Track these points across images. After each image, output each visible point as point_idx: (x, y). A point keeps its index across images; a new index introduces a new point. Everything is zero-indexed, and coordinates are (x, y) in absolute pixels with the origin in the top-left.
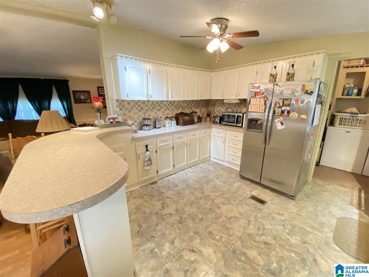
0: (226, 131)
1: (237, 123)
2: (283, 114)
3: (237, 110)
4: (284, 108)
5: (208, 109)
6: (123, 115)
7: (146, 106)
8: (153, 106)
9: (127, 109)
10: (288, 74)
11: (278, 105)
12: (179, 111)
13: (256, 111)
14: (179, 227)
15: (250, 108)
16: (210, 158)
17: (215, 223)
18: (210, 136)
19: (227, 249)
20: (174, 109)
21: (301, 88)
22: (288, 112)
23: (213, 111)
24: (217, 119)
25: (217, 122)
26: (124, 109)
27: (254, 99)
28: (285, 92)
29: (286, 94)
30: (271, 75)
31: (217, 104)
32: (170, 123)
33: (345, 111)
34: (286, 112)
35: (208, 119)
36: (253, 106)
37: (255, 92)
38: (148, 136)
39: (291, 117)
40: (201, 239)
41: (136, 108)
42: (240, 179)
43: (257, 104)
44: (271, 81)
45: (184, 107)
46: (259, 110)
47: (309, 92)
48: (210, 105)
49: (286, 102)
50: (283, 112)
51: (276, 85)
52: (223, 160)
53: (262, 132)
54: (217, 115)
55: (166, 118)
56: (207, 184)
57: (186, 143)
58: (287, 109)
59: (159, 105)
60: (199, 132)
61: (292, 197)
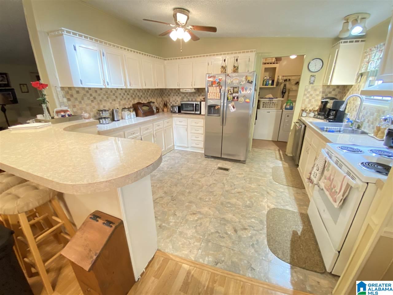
0: (187, 120)
1: (196, 111)
2: (234, 100)
3: (192, 99)
4: (234, 95)
5: (163, 99)
6: (72, 107)
7: (99, 95)
8: (107, 96)
9: (76, 99)
10: (234, 67)
11: (230, 93)
12: (136, 102)
13: (214, 98)
14: (174, 203)
15: (208, 96)
16: (174, 147)
17: (201, 191)
18: (172, 125)
19: (217, 204)
20: (130, 99)
21: (245, 78)
22: (238, 98)
23: (168, 101)
24: (175, 109)
25: (176, 111)
26: (72, 99)
27: (211, 88)
28: (234, 82)
29: (235, 83)
30: (222, 67)
31: (172, 94)
32: (129, 114)
33: (266, 97)
34: (236, 98)
35: (165, 110)
36: (211, 94)
37: (212, 81)
38: (108, 130)
39: (240, 101)
40: (196, 205)
41: (88, 98)
42: (205, 158)
43: (214, 92)
44: (223, 72)
45: (140, 96)
46: (216, 97)
47: (250, 81)
48: (164, 95)
49: (235, 90)
50: (234, 98)
51: (227, 76)
52: (187, 146)
53: (220, 116)
54: (173, 105)
55: (123, 109)
56: (182, 168)
57: (153, 134)
58: (236, 95)
59: (114, 94)
60: (162, 121)
61: (243, 162)
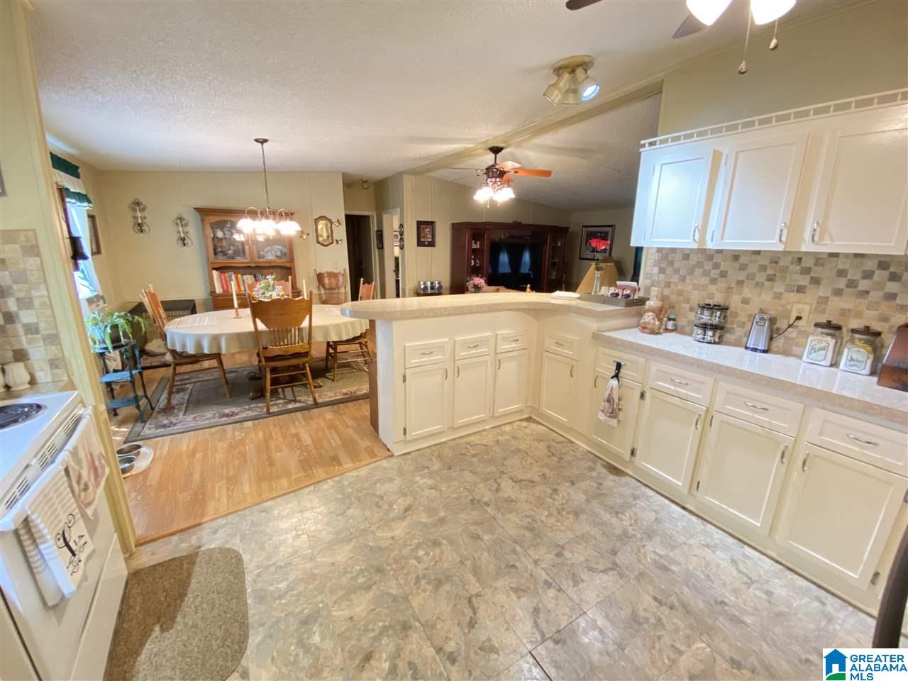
7: (743, 268)
9: (677, 271)
20: (903, 300)
41: (705, 271)
55: (821, 325)
